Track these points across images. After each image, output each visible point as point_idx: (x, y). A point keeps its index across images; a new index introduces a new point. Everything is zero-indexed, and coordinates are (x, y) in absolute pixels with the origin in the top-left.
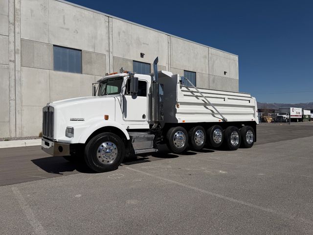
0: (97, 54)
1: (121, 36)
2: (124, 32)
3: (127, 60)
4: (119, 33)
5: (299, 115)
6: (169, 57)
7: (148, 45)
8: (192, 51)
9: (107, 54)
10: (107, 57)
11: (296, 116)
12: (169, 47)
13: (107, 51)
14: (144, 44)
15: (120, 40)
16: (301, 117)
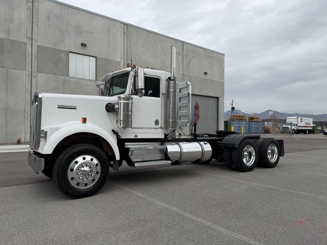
0: (13, 42)
1: (51, 21)
2: (56, 16)
3: (61, 51)
4: (49, 18)
5: (308, 125)
6: (126, 51)
7: (93, 33)
8: (159, 45)
9: (28, 42)
10: (29, 47)
11: (305, 127)
12: (126, 38)
13: (29, 38)
14: (86, 32)
15: (50, 25)
16: (312, 128)
